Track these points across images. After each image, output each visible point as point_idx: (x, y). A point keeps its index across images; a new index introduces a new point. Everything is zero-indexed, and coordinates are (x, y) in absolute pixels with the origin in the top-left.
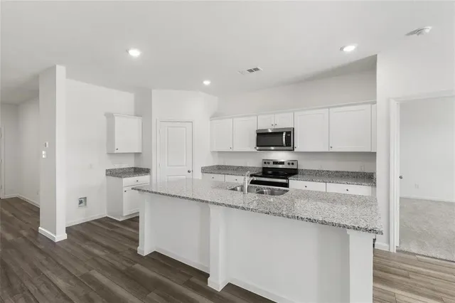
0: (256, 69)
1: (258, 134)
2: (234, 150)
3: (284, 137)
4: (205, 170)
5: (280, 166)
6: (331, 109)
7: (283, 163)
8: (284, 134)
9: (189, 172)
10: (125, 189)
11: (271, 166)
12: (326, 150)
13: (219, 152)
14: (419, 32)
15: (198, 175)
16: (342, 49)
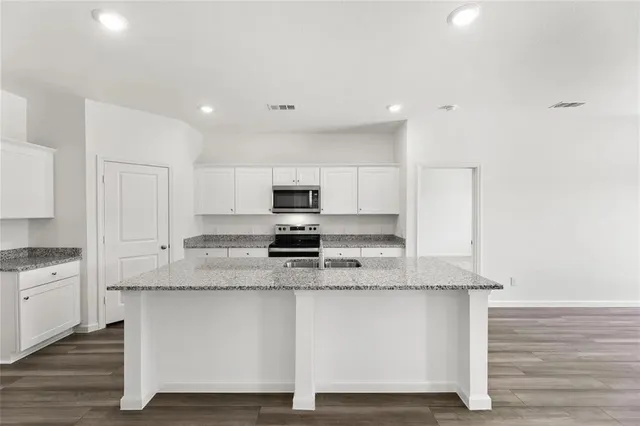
0: (292, 107)
1: (275, 192)
2: (237, 213)
3: (311, 196)
4: (189, 244)
5: (299, 232)
6: (360, 169)
7: (302, 228)
8: (311, 193)
9: (163, 248)
10: (24, 294)
11: (288, 232)
12: (354, 212)
13: (203, 215)
14: (448, 108)
15: (179, 252)
16: (388, 108)
